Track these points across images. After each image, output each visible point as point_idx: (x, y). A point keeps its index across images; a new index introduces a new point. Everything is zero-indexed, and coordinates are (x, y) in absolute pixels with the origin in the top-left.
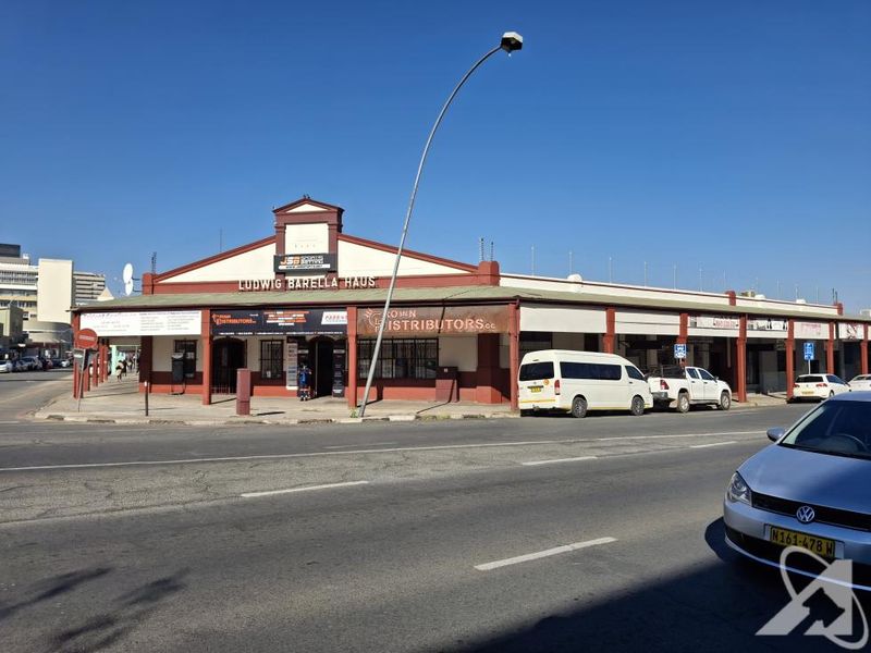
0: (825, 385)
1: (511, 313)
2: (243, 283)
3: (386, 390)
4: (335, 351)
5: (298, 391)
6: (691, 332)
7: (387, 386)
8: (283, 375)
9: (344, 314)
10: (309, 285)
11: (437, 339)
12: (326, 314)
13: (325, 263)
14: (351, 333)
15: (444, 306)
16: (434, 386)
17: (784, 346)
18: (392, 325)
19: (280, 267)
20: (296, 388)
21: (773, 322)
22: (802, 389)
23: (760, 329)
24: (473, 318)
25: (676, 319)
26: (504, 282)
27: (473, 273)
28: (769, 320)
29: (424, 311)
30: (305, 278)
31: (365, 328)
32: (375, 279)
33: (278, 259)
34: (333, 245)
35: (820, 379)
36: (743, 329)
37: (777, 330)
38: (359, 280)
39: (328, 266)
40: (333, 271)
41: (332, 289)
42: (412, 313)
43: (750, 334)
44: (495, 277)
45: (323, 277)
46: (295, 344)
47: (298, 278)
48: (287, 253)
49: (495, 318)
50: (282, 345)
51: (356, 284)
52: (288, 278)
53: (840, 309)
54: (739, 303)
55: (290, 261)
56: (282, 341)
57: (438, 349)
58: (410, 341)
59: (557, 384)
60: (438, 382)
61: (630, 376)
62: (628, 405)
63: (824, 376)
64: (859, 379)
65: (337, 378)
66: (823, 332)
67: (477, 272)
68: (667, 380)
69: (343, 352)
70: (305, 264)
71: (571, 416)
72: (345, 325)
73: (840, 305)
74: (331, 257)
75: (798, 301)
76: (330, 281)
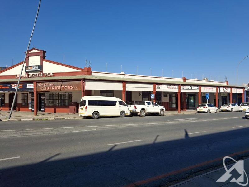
0: (206, 107)
1: (82, 84)
2: (17, 76)
3: (57, 109)
4: (42, 97)
5: (32, 110)
6: (157, 90)
7: (57, 108)
8: (28, 104)
9: (33, 85)
10: (35, 76)
11: (72, 93)
12: (28, 85)
13: (39, 68)
14: (35, 91)
15: (62, 81)
16: (69, 108)
17: (205, 95)
18: (47, 88)
19: (27, 70)
20: (31, 109)
21: (193, 87)
22: (200, 109)
23: (186, 89)
24: (71, 86)
25: (152, 86)
26: (93, 74)
27: (83, 71)
28: (191, 86)
29: (56, 83)
30: (33, 73)
31: (39, 89)
32: (53, 74)
33: (26, 68)
34: (42, 63)
35: (205, 105)
36: (180, 89)
37: (195, 90)
38: (49, 74)
39: (39, 69)
40: (41, 71)
41: (41, 77)
42: (52, 84)
43: (182, 91)
44: (90, 72)
45: (38, 73)
46: (31, 95)
47: (31, 74)
48: (29, 66)
49: (77, 86)
50: (27, 95)
51: (48, 75)
52: (29, 74)
53: (227, 83)
54: (187, 81)
55: (29, 68)
56: (28, 94)
57: (72, 96)
58: (63, 94)
59: (86, 108)
60: (70, 107)
61: (120, 104)
62: (118, 114)
63: (206, 105)
64: (225, 105)
65: (43, 106)
66: (214, 90)
67: (84, 71)
68: (136, 106)
69: (44, 97)
70: (33, 69)
71: (92, 118)
72: (33, 88)
73: (228, 82)
74: (41, 67)
75: (211, 81)
76: (40, 74)
